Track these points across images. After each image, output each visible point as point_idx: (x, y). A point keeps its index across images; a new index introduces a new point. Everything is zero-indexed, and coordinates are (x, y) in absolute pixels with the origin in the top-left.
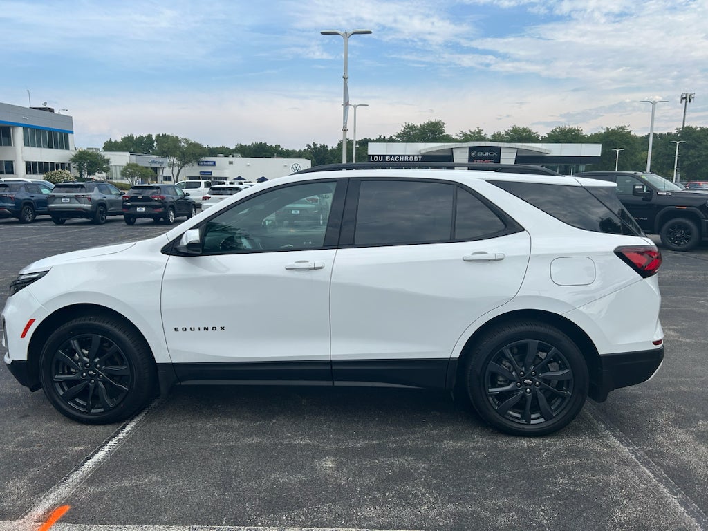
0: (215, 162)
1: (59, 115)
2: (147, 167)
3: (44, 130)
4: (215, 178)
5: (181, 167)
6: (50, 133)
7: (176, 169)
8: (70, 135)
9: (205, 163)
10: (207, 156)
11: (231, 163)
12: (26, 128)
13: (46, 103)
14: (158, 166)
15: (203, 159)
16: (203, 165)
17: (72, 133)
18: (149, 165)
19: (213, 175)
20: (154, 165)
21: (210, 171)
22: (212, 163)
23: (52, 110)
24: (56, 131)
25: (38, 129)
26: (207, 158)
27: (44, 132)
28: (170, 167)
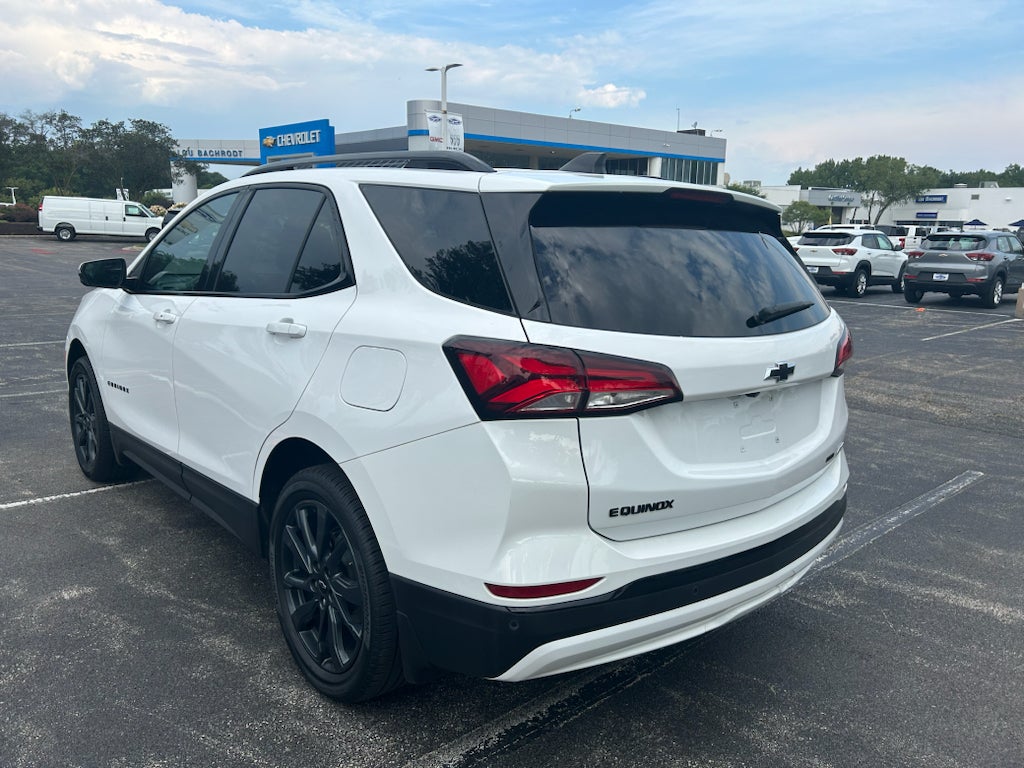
0: (945, 197)
1: (711, 138)
2: (824, 208)
3: (688, 159)
4: (942, 223)
5: (884, 206)
6: (694, 163)
7: (876, 209)
8: (720, 165)
9: (927, 199)
10: (933, 188)
11: (975, 197)
12: (665, 157)
13: (696, 124)
14: (845, 204)
15: (925, 192)
16: (925, 202)
17: (723, 161)
18: (829, 204)
19: (938, 219)
20: (837, 204)
21: (935, 211)
22: (940, 199)
23: (702, 133)
24: (702, 160)
25: (680, 159)
26: (932, 190)
27: (687, 163)
28: (866, 206)
